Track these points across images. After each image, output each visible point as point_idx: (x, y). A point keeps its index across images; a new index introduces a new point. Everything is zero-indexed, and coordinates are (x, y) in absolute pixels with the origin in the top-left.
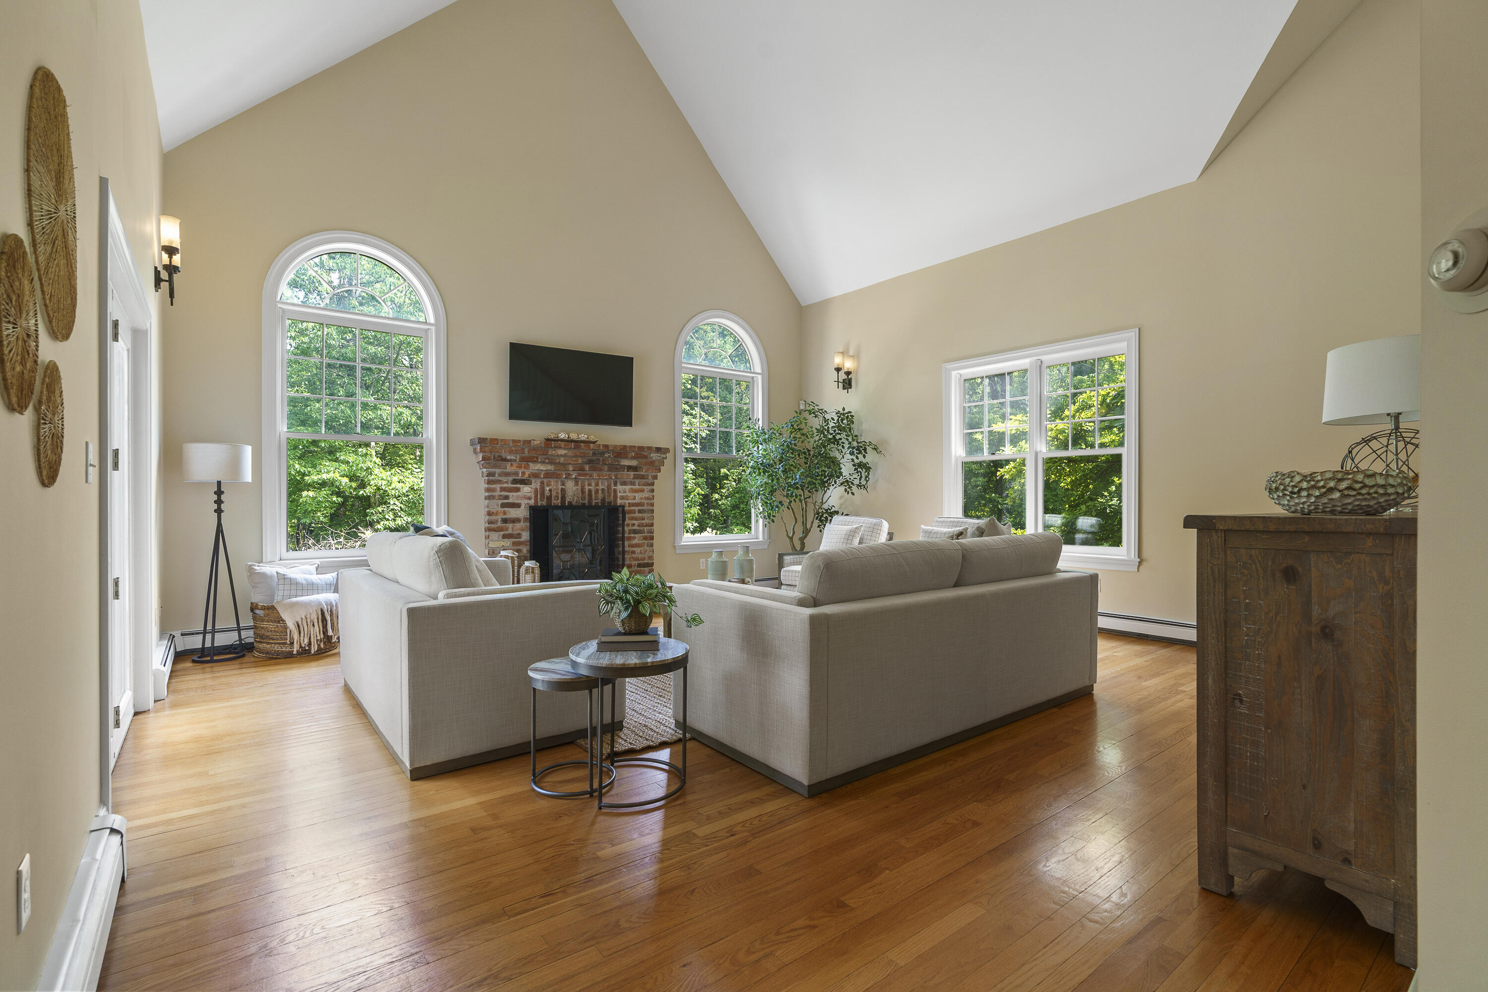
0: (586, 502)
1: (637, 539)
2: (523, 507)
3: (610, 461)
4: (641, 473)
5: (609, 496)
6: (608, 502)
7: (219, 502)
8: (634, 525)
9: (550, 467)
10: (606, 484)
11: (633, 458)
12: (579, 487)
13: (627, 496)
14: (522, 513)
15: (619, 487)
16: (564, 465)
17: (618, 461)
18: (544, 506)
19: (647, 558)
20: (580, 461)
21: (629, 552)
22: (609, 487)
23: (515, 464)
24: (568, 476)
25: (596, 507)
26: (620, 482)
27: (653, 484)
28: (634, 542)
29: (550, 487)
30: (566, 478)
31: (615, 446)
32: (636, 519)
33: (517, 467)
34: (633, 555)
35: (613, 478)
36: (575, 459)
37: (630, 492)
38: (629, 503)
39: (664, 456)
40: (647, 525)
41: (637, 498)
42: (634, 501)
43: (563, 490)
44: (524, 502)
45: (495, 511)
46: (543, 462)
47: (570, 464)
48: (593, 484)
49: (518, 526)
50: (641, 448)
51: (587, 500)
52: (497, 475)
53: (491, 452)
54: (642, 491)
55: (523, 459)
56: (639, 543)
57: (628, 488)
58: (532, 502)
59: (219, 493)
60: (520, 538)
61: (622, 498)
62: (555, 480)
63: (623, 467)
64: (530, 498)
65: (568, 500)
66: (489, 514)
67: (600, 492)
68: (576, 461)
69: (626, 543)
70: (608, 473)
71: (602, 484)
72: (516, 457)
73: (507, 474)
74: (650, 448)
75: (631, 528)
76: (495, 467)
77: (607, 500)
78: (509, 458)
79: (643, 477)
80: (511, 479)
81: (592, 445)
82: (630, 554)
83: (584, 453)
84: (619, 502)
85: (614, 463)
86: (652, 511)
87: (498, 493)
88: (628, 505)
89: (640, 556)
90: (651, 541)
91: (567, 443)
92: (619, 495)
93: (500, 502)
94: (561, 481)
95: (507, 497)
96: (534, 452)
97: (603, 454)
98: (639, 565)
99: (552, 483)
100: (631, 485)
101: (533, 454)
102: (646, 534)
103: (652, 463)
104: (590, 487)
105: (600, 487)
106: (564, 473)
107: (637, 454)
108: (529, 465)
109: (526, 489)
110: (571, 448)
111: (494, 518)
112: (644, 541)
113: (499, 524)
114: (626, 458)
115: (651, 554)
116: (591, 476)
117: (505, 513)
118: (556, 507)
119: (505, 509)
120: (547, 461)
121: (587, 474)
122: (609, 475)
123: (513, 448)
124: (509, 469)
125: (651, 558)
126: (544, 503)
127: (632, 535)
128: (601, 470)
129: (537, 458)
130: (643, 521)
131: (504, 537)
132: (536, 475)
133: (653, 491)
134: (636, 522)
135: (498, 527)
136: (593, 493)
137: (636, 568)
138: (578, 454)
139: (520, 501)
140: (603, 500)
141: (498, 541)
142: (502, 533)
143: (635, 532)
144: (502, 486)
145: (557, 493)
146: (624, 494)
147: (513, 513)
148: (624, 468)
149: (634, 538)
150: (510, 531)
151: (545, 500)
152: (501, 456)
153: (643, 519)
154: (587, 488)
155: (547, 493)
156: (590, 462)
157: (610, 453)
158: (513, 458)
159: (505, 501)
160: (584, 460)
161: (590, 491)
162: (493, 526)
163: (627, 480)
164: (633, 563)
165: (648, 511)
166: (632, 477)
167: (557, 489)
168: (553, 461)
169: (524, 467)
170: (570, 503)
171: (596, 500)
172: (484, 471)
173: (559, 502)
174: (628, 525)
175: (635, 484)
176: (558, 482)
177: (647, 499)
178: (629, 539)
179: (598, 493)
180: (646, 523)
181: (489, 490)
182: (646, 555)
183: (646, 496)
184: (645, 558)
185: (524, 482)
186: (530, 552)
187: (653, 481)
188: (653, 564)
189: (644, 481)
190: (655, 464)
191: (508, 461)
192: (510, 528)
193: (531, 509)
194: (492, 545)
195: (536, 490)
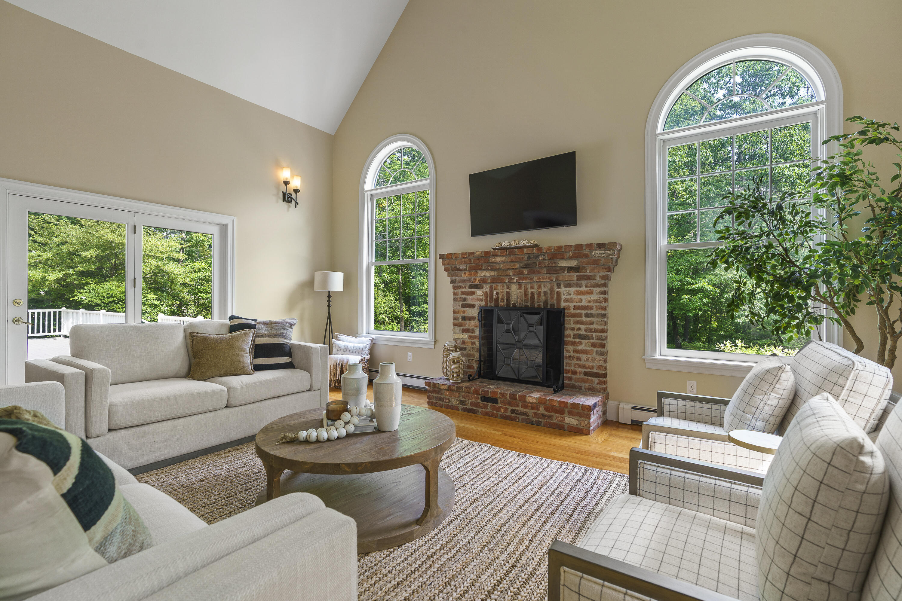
0: (529, 304)
1: (583, 345)
2: (476, 307)
3: (547, 264)
4: (586, 274)
5: (552, 298)
6: (551, 305)
7: (329, 301)
8: (579, 329)
9: (493, 273)
10: (549, 287)
11: (571, 258)
12: (523, 290)
13: (571, 298)
14: (474, 312)
15: (563, 290)
16: (506, 270)
17: (555, 263)
18: (492, 307)
19: (596, 367)
20: (517, 266)
21: (573, 358)
22: (552, 289)
23: (467, 273)
24: (511, 280)
25: (539, 308)
26: (564, 284)
27: (605, 285)
28: (580, 348)
29: (497, 291)
30: (509, 282)
31: (549, 248)
32: (582, 323)
33: (469, 274)
34: (578, 362)
35: (554, 280)
36: (512, 264)
37: (575, 294)
38: (574, 306)
39: (611, 252)
40: (597, 331)
41: (584, 301)
42: (580, 304)
43: (508, 293)
44: (477, 304)
45: (457, 310)
46: (487, 270)
47: (509, 269)
48: (536, 287)
49: (473, 323)
50: (579, 247)
51: (529, 302)
52: (457, 282)
53: (449, 265)
54: (591, 293)
55: (471, 269)
56: (586, 350)
57: (573, 290)
58: (483, 304)
59: (329, 296)
60: (475, 333)
61: (566, 300)
62: (501, 284)
63: (563, 269)
64: (481, 300)
65: (512, 301)
66: (454, 312)
67: (542, 295)
68: (513, 266)
69: (568, 348)
70: (549, 275)
71: (545, 287)
72: (466, 267)
73: (463, 281)
74: (589, 246)
75: (576, 332)
76: (456, 276)
77: (549, 303)
78: (461, 268)
79: (588, 278)
80: (468, 284)
81: (525, 250)
82: (575, 360)
83: (519, 258)
84: (563, 304)
85: (551, 265)
86: (605, 316)
87: (459, 296)
88: (573, 308)
89: (587, 364)
90: (604, 350)
91: (503, 251)
92: (563, 297)
93: (461, 303)
94: (507, 285)
95: (465, 299)
96: (478, 261)
97: (537, 256)
98: (586, 374)
99: (499, 287)
100: (577, 287)
101: (478, 263)
102: (595, 341)
103: (596, 262)
104: (532, 290)
105: (543, 290)
106: (507, 278)
107: (575, 253)
108: (477, 272)
109: (479, 293)
110: (506, 255)
111: (457, 315)
112: (592, 348)
113: (460, 320)
114: (563, 258)
115: (601, 363)
116: (531, 279)
117: (464, 312)
118: (502, 309)
119: (464, 309)
120: (489, 268)
121: (527, 277)
122: (549, 277)
123: (463, 260)
124: (465, 276)
125: (604, 367)
126: (492, 304)
127: (578, 340)
128: (539, 273)
129: (482, 266)
130: (592, 326)
131: (465, 331)
132: (484, 281)
133: (605, 292)
134: (583, 327)
135: (459, 323)
136: (536, 296)
137: (582, 376)
138: (514, 259)
139: (474, 303)
140: (546, 302)
141: (459, 333)
142: (462, 328)
143: (581, 337)
144: (462, 290)
146: (569, 297)
147: (470, 312)
148: (564, 270)
149: (580, 344)
150: (467, 327)
151: (493, 302)
152: (456, 267)
153: (592, 324)
154: (530, 291)
155: (495, 296)
156: (527, 266)
157: (544, 255)
158: (464, 267)
159: (464, 302)
160: (521, 265)
161: (532, 293)
162: (456, 322)
163: (572, 282)
164: (579, 370)
165: (598, 315)
166: (575, 278)
167: (503, 292)
168: (494, 268)
169: (474, 275)
170: (514, 305)
171: (539, 303)
172: (449, 279)
173: (503, 304)
174: (573, 329)
175: (580, 286)
176: (503, 286)
177: (597, 301)
178: (574, 344)
179: (540, 295)
180: (595, 329)
181: (454, 294)
182: (595, 364)
183: (596, 298)
184: (593, 368)
185: (477, 287)
186: (481, 345)
187: (603, 282)
188: (605, 375)
189: (592, 282)
190: (602, 262)
191: (461, 270)
192: (468, 324)
193: (481, 308)
194: (455, 337)
195: (486, 292)
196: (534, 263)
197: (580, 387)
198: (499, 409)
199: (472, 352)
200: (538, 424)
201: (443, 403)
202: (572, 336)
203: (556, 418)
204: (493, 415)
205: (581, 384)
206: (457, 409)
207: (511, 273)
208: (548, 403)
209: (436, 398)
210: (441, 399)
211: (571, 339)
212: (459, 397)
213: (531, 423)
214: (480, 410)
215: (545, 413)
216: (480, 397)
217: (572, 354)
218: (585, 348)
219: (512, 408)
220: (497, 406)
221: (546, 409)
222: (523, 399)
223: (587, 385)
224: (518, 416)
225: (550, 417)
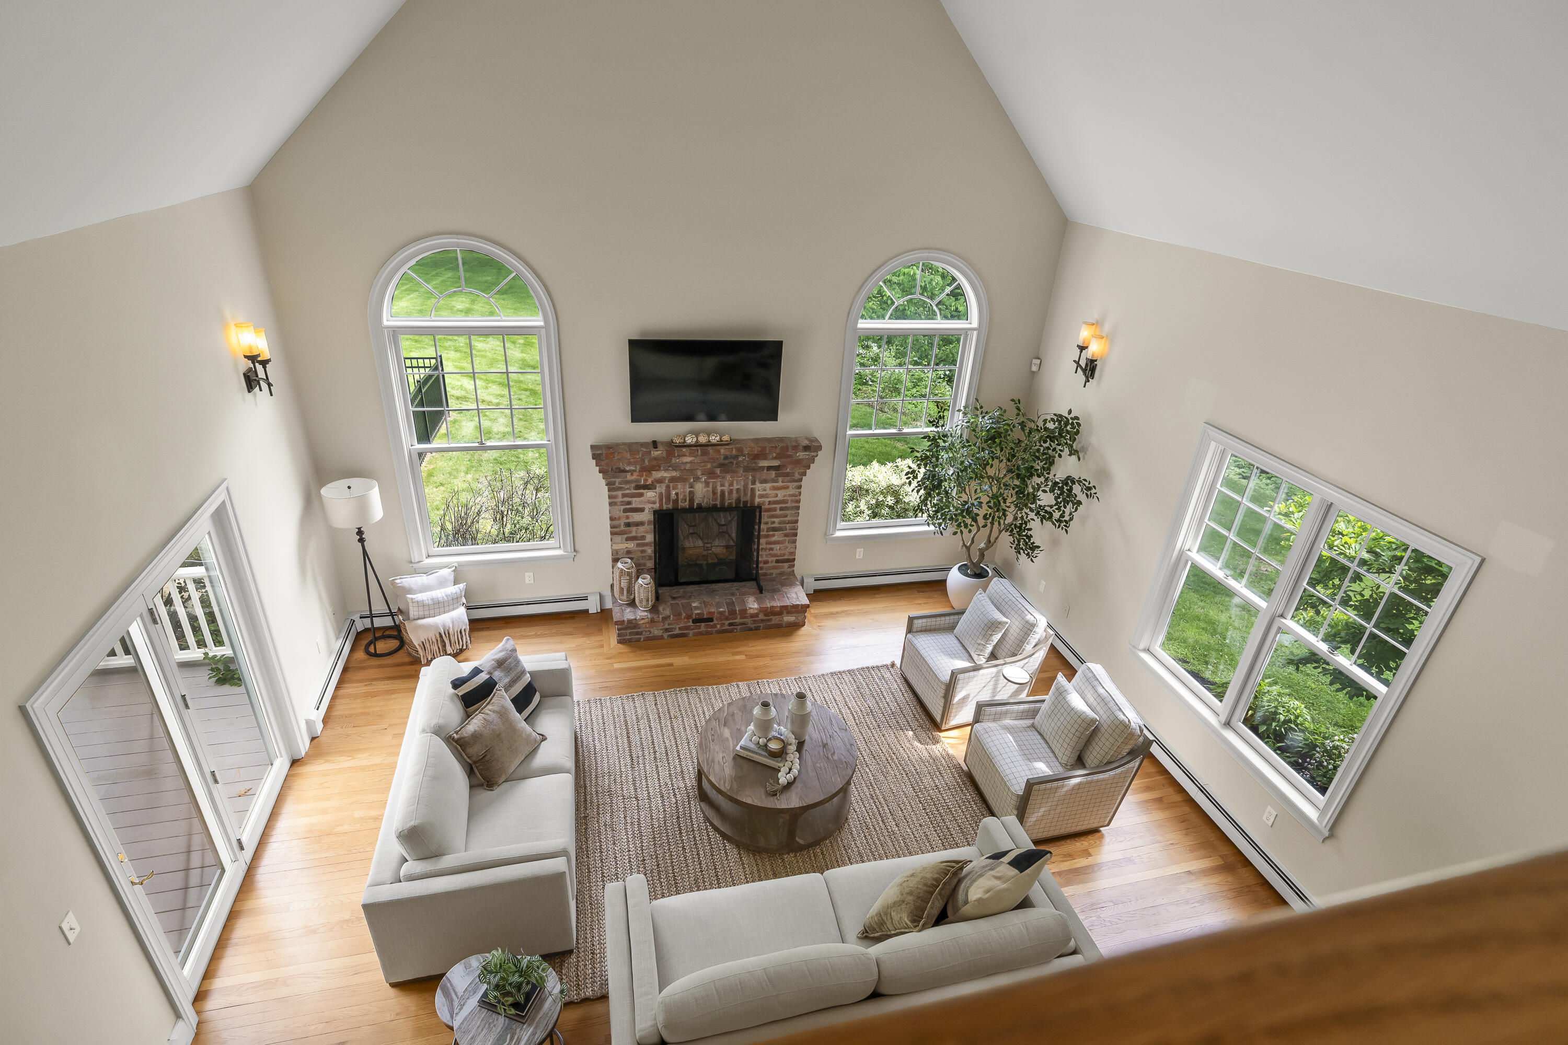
0: (718, 502)
1: (776, 537)
2: (647, 511)
3: (745, 464)
4: (785, 471)
5: (745, 494)
6: (744, 502)
7: (361, 539)
8: (774, 522)
9: (674, 474)
10: (743, 484)
11: (774, 458)
12: (710, 489)
13: (767, 494)
14: (646, 516)
15: (758, 486)
16: (692, 471)
17: (755, 463)
18: (670, 510)
19: (787, 553)
20: (709, 466)
21: (765, 549)
22: (746, 486)
23: (635, 474)
24: (697, 479)
25: (729, 509)
26: (759, 481)
27: (801, 480)
28: (773, 539)
29: (677, 491)
30: (694, 481)
31: (752, 450)
32: (776, 517)
33: (637, 476)
34: (772, 552)
35: (751, 478)
36: (703, 464)
37: (770, 489)
38: (770, 501)
39: (813, 453)
40: (789, 522)
41: (779, 495)
42: (775, 499)
43: (691, 493)
44: (648, 507)
45: (617, 517)
46: (666, 470)
47: (698, 470)
48: (727, 484)
49: (642, 529)
50: (785, 449)
51: (719, 501)
52: (617, 484)
53: (607, 465)
54: (787, 487)
55: (643, 470)
56: (779, 541)
57: (768, 485)
58: (657, 506)
60: (645, 540)
61: (761, 496)
62: (682, 483)
63: (762, 468)
64: (654, 503)
65: (696, 502)
66: (611, 519)
67: (735, 492)
68: (704, 466)
69: (762, 541)
70: (744, 474)
71: (737, 484)
72: (636, 467)
73: (628, 482)
74: (796, 448)
75: (770, 525)
76: (617, 477)
77: (742, 500)
78: (628, 469)
79: (787, 475)
80: (633, 485)
82: (769, 550)
83: (713, 459)
84: (757, 500)
85: (750, 465)
86: (798, 508)
87: (620, 499)
88: (767, 503)
89: (779, 553)
90: (794, 538)
91: (694, 448)
92: (757, 493)
93: (623, 507)
94: (691, 485)
95: (629, 503)
97: (736, 457)
98: (777, 561)
99: (679, 487)
100: (773, 483)
101: (654, 463)
102: (788, 531)
103: (798, 462)
104: (722, 488)
105: (735, 487)
106: (692, 477)
107: (779, 454)
108: (651, 472)
109: (650, 494)
111: (616, 522)
112: (785, 538)
113: (622, 528)
114: (766, 459)
115: (792, 550)
116: (723, 478)
117: (627, 518)
118: (684, 510)
119: (628, 514)
120: (670, 468)
121: (719, 476)
122: (745, 476)
123: (632, 460)
124: (630, 477)
125: (793, 553)
126: (670, 506)
127: (771, 533)
128: (734, 472)
129: (660, 467)
130: (786, 519)
131: (628, 539)
132: (660, 481)
133: (800, 487)
134: (776, 520)
135: (621, 531)
136: (727, 494)
137: (774, 564)
138: (707, 460)
139: (643, 506)
140: (738, 500)
141: (620, 543)
142: (626, 536)
143: (774, 529)
144: (623, 492)
145: (685, 496)
146: (764, 492)
147: (636, 517)
148: (764, 469)
149: (774, 535)
150: (634, 534)
151: (671, 503)
152: (619, 468)
153: (786, 516)
154: (719, 489)
155: (673, 496)
156: (721, 465)
157: (745, 456)
158: (632, 468)
159: (628, 507)
160: (714, 465)
161: (723, 492)
162: (615, 530)
163: (767, 479)
164: (770, 559)
165: (792, 508)
166: (773, 476)
167: (684, 492)
168: (678, 468)
169: (646, 476)
170: (699, 505)
171: (730, 500)
172: (603, 482)
173: (686, 505)
174: (766, 523)
175: (777, 482)
176: (685, 486)
177: (792, 495)
178: (767, 536)
179: (732, 493)
180: (789, 521)
181: (610, 497)
183: (791, 493)
184: (783, 555)
185: (647, 487)
186: (655, 552)
187: (800, 477)
188: (793, 559)
189: (789, 478)
190: (803, 462)
191: (628, 471)
192: (634, 531)
193: (656, 512)
194: (616, 547)
195: (661, 494)
196: (731, 462)
197: (772, 574)
198: (715, 626)
199: (642, 561)
200: (757, 628)
201: (641, 636)
202: (765, 530)
203: (775, 620)
204: (707, 633)
205: (771, 571)
206: (661, 638)
207: (699, 473)
208: (769, 610)
209: (631, 634)
210: (637, 633)
211: (765, 533)
212: (664, 626)
213: (751, 629)
214: (691, 632)
215: (765, 618)
216: (691, 620)
217: (764, 546)
218: (779, 539)
219: (729, 622)
220: (712, 623)
221: (766, 615)
222: (744, 612)
223: (778, 571)
224: (735, 627)
225: (770, 620)
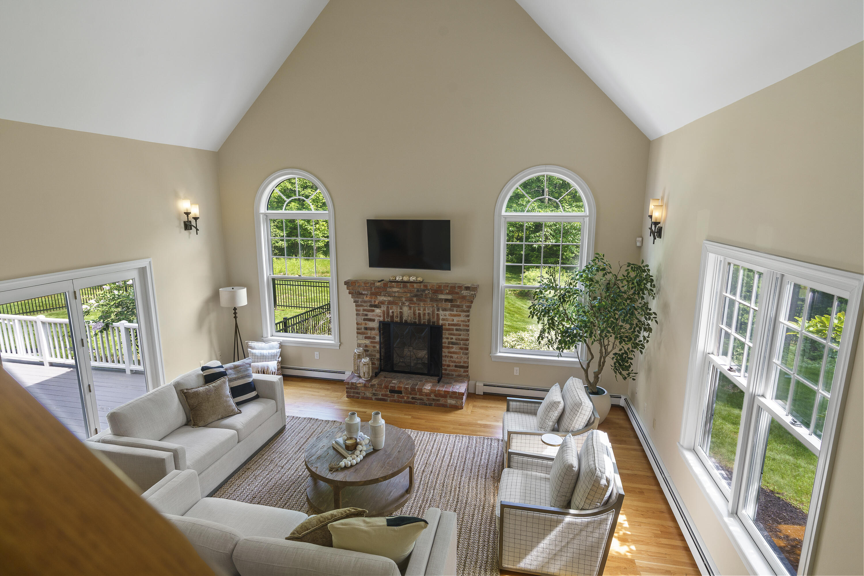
1: (454, 349)
2: (376, 321)
3: (430, 296)
4: (457, 304)
5: (433, 318)
6: (433, 322)
7: (235, 315)
9: (390, 299)
10: (431, 310)
11: (447, 294)
12: (412, 311)
13: (447, 319)
14: (375, 325)
15: (441, 312)
16: (399, 297)
17: (436, 295)
18: (389, 322)
19: (462, 362)
20: (409, 295)
21: (447, 356)
22: (433, 312)
23: (369, 296)
25: (424, 324)
26: (442, 309)
27: (468, 311)
28: (452, 350)
30: (402, 305)
31: (433, 286)
32: (454, 335)
33: (370, 298)
34: (451, 359)
35: (435, 306)
36: (405, 294)
37: (449, 316)
38: (449, 324)
39: (473, 293)
40: (463, 340)
41: (455, 320)
42: (453, 323)
43: (401, 312)
44: (377, 319)
45: (360, 323)
46: (385, 296)
47: (402, 297)
48: (422, 309)
49: (373, 332)
50: (453, 287)
51: (417, 320)
52: (359, 302)
53: (352, 290)
54: (460, 316)
57: (447, 313)
58: (381, 319)
59: (235, 310)
60: (375, 339)
61: (443, 320)
63: (441, 300)
64: (380, 316)
65: (404, 318)
66: (357, 324)
67: (427, 315)
68: (406, 295)
69: (444, 350)
70: (431, 303)
71: (428, 310)
72: (368, 292)
73: (365, 302)
74: (460, 287)
75: (450, 340)
76: (359, 298)
77: (432, 321)
78: (364, 293)
79: (458, 306)
80: (369, 304)
82: (449, 358)
83: (410, 290)
84: (441, 322)
85: (433, 297)
86: (468, 330)
87: (361, 312)
88: (447, 325)
89: (457, 360)
90: (467, 351)
91: (398, 284)
92: (441, 317)
93: (363, 317)
94: (399, 307)
95: (366, 315)
97: (424, 291)
98: (456, 366)
99: (394, 308)
100: (450, 311)
101: (377, 290)
102: (462, 346)
103: (464, 298)
104: (419, 311)
105: (427, 312)
106: (400, 302)
107: (450, 291)
108: (376, 297)
109: (378, 311)
110: (400, 287)
111: (360, 326)
112: (460, 350)
113: (363, 330)
114: (442, 294)
115: (466, 360)
116: (419, 304)
117: (366, 324)
118: (397, 323)
119: (366, 322)
120: (387, 295)
121: (416, 303)
122: (432, 304)
123: (365, 287)
124: (366, 299)
125: (466, 362)
126: (389, 320)
127: (451, 346)
128: (425, 301)
129: (381, 293)
130: (460, 337)
131: (366, 338)
132: (382, 303)
133: (468, 316)
134: (454, 337)
135: (362, 332)
136: (422, 315)
137: (454, 368)
138: (407, 291)
139: (374, 318)
140: (429, 320)
141: (362, 340)
142: (365, 335)
143: (453, 343)
144: (364, 308)
145: (397, 314)
146: (445, 317)
147: (371, 324)
148: (443, 300)
150: (369, 335)
151: (390, 318)
152: (359, 292)
153: (460, 335)
154: (417, 312)
155: (391, 314)
156: (416, 296)
157: (429, 290)
158: (366, 293)
159: (366, 317)
160: (412, 295)
161: (419, 314)
162: (359, 331)
163: (447, 308)
164: (451, 364)
165: (464, 330)
166: (449, 306)
167: (397, 311)
168: (391, 295)
169: (374, 298)
170: (406, 321)
171: (424, 320)
172: (352, 300)
173: (398, 320)
174: (447, 338)
175: (453, 311)
176: (397, 307)
177: (463, 321)
178: (448, 348)
179: (425, 315)
181: (357, 310)
182: (462, 360)
183: (463, 319)
184: (460, 362)
185: (376, 306)
186: (380, 348)
187: (467, 309)
188: (467, 367)
189: (460, 309)
190: (467, 298)
191: (364, 294)
192: (369, 333)
193: (380, 322)
194: (359, 342)
195: (384, 311)
196: (422, 294)
197: (453, 375)
198: (403, 397)
199: (373, 353)
200: (430, 405)
201: (360, 396)
202: (447, 343)
203: (442, 401)
204: (398, 402)
205: (453, 373)
206: (371, 399)
207: (404, 300)
208: (437, 392)
209: (354, 393)
210: (357, 393)
211: (447, 345)
212: (372, 391)
213: (426, 405)
214: (389, 399)
215: (435, 398)
216: (388, 390)
217: (447, 354)
218: (456, 351)
219: (412, 396)
220: (401, 395)
221: (436, 396)
222: (420, 390)
223: (457, 373)
224: (416, 401)
225: (438, 400)
